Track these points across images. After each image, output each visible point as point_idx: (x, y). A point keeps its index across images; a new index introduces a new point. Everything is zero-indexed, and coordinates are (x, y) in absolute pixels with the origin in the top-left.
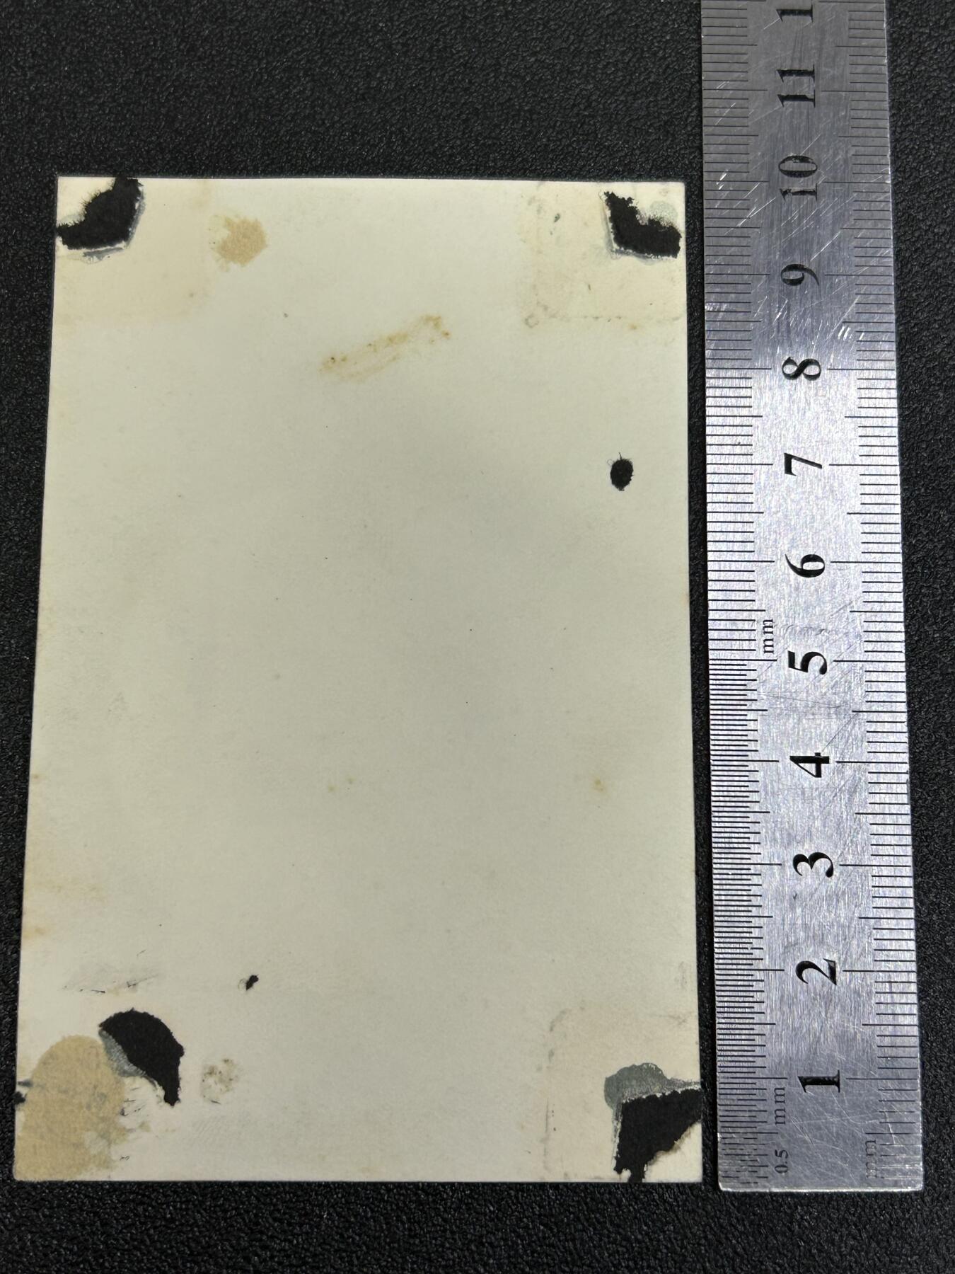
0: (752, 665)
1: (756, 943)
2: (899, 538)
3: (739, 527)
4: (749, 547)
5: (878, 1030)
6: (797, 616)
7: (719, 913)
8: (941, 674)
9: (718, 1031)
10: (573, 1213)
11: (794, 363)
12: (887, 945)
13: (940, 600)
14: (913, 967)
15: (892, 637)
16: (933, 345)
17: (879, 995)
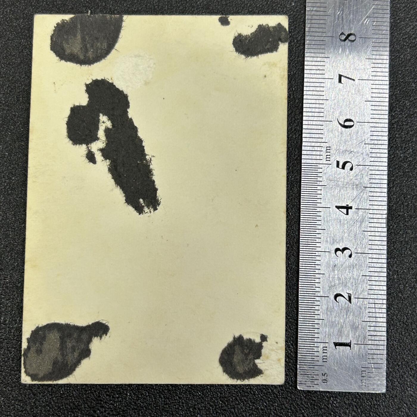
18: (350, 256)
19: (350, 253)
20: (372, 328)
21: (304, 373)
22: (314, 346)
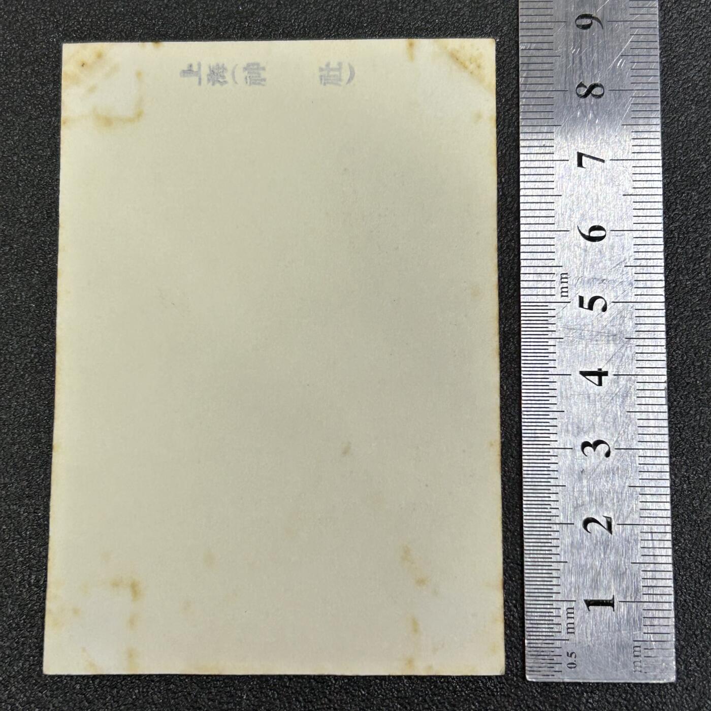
0: (552, 306)
1: (553, 505)
2: (661, 212)
3: (544, 206)
4: (551, 220)
5: (643, 567)
6: (585, 269)
7: (527, 484)
8: (692, 311)
9: (525, 567)
10: (422, 696)
11: (585, 87)
12: (649, 506)
13: (691, 258)
14: (669, 521)
15: (655, 284)
16: (687, 71)
17: (643, 542)
18: (608, 454)
19: (607, 449)
20: (649, 575)
21: (536, 653)
22: (551, 606)
